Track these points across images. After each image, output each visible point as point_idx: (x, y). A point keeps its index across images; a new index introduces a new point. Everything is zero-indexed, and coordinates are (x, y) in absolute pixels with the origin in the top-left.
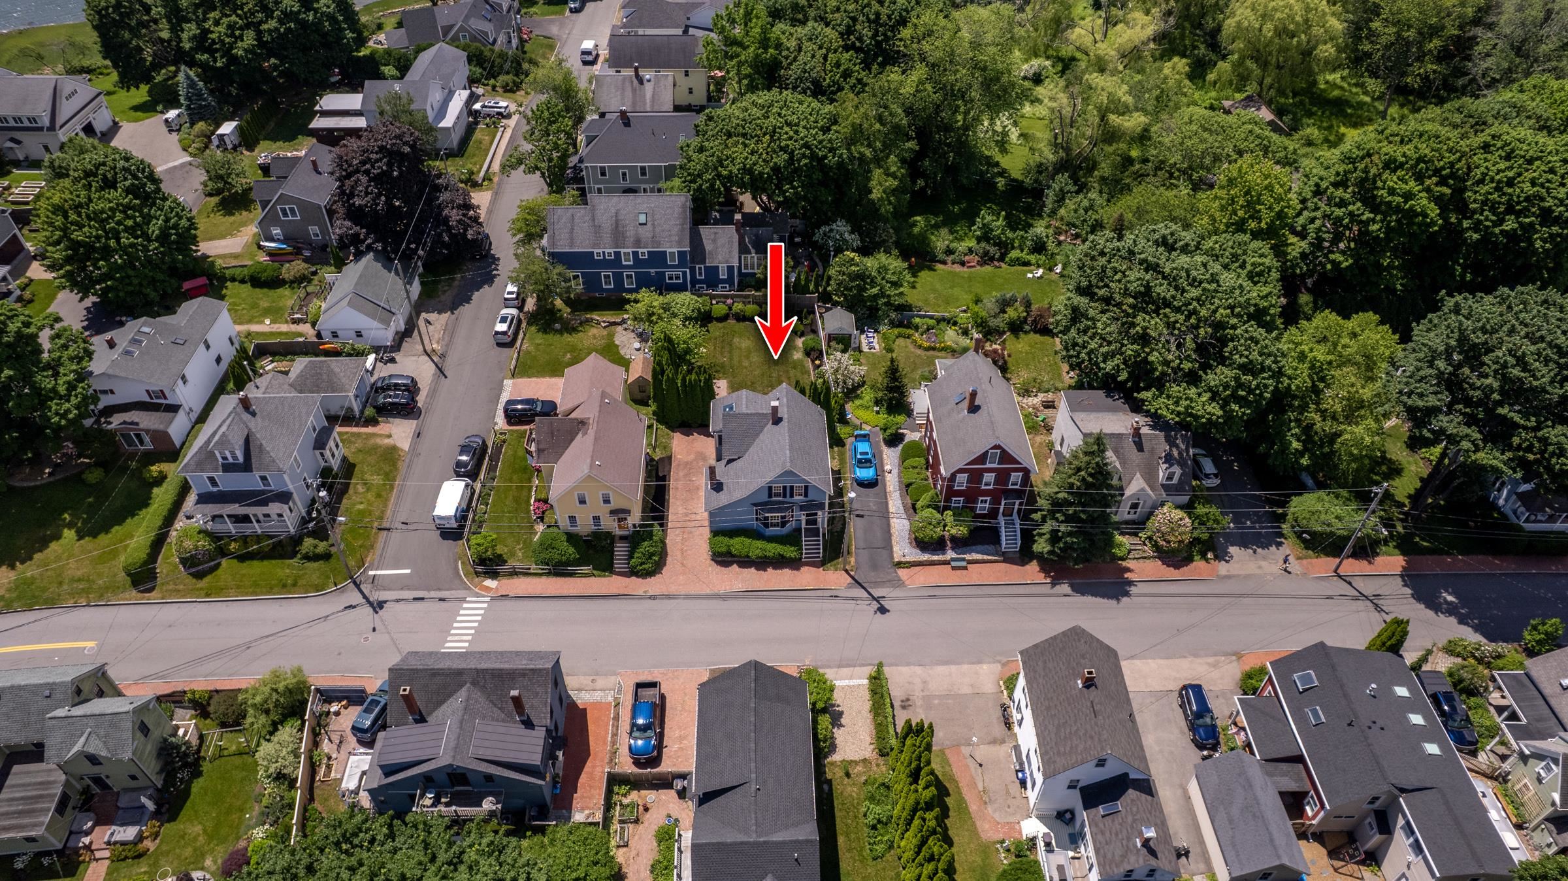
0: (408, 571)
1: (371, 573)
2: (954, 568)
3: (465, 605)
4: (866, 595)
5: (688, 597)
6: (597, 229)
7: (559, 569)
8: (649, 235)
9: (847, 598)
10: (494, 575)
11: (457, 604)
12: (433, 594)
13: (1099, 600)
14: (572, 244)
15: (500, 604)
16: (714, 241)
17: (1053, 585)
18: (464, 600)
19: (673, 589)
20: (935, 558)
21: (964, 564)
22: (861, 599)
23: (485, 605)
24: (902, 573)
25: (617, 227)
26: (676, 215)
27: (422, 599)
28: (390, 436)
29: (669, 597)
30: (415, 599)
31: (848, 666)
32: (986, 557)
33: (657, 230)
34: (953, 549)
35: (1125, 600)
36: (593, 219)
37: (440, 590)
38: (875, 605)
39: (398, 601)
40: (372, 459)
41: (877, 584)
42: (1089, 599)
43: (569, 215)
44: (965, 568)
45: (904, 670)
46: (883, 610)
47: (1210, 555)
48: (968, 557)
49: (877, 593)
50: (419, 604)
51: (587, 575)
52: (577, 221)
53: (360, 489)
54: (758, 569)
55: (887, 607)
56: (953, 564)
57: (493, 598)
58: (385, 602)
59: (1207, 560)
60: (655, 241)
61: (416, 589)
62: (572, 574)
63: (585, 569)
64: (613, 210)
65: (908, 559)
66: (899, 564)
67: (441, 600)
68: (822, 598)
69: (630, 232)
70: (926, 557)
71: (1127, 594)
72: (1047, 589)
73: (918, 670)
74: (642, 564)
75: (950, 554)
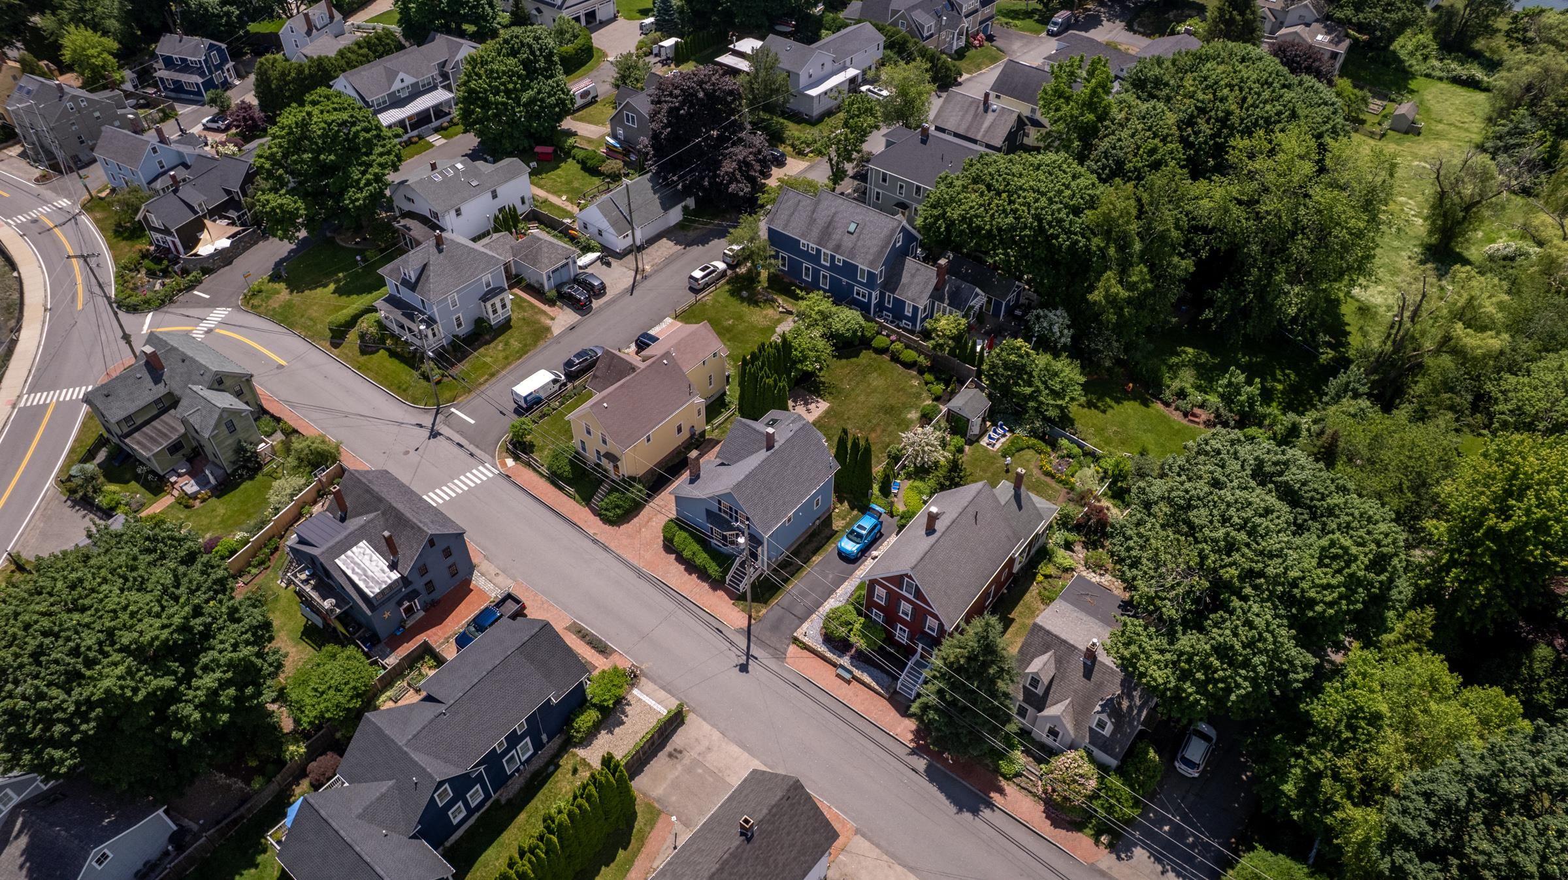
0: (473, 422)
1: (453, 410)
2: (838, 676)
3: (481, 468)
4: (744, 646)
5: (619, 558)
6: (812, 221)
7: (555, 479)
8: (850, 245)
9: (727, 639)
10: (516, 458)
11: (477, 463)
12: (471, 447)
13: (942, 797)
14: (786, 226)
15: (500, 480)
16: (913, 276)
17: (913, 752)
18: (482, 463)
19: (612, 546)
20: (829, 655)
21: (848, 676)
22: (737, 647)
23: (491, 475)
24: (792, 649)
25: (828, 227)
26: (882, 236)
27: (461, 446)
28: (553, 319)
29: (606, 548)
30: (458, 444)
31: (669, 692)
32: (873, 684)
33: (859, 244)
34: (852, 657)
35: (967, 815)
36: (813, 212)
37: (477, 447)
38: (743, 660)
39: (448, 439)
40: (525, 329)
41: (763, 644)
42: (933, 789)
43: (796, 200)
44: (849, 682)
45: (706, 727)
46: (744, 668)
47: (1104, 839)
48: (857, 673)
49: (754, 651)
50: (456, 449)
51: (569, 495)
52: (800, 208)
53: (500, 347)
54: (686, 570)
55: (750, 668)
56: (840, 671)
57: (500, 474)
58: (441, 435)
59: (1097, 842)
60: (852, 253)
61: (465, 438)
62: (561, 489)
63: (572, 491)
64: (833, 210)
65: (805, 640)
66: (796, 640)
67: (472, 455)
68: (709, 625)
69: (836, 236)
70: (822, 649)
71: (975, 812)
72: (902, 752)
73: (716, 735)
74: (606, 510)
75: (845, 661)
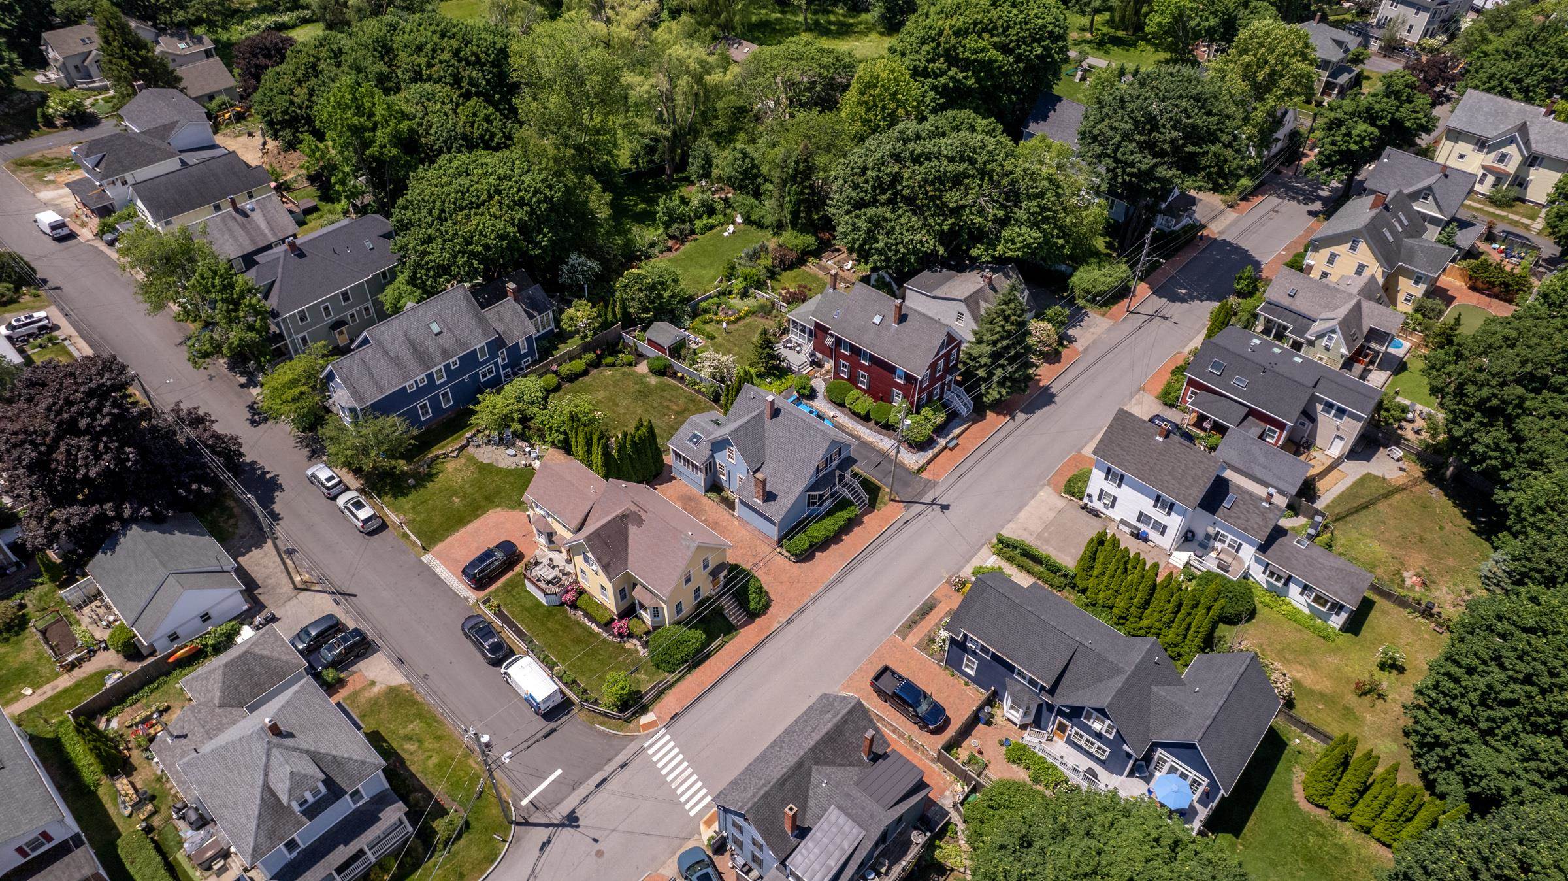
0: (559, 772)
1: (524, 802)
2: (951, 449)
3: (650, 752)
4: (923, 506)
5: (814, 600)
6: (396, 360)
7: (698, 659)
8: (453, 341)
9: (915, 517)
10: (644, 710)
11: (641, 757)
12: (608, 769)
13: (1045, 409)
14: (380, 389)
15: (679, 725)
16: (501, 320)
17: (1013, 418)
18: (642, 750)
20: (936, 450)
21: (954, 442)
22: (924, 511)
23: (668, 737)
24: (925, 475)
25: (415, 349)
26: (464, 309)
27: (605, 780)
28: (373, 683)
29: (799, 612)
30: (597, 786)
31: (972, 557)
32: (963, 428)
33: (456, 332)
34: (939, 436)
35: (1056, 399)
36: (386, 353)
37: (610, 760)
38: (937, 508)
39: (584, 800)
40: (385, 714)
41: (923, 493)
42: (1039, 413)
43: (358, 361)
44: (958, 444)
46: (945, 507)
47: (1065, 343)
48: (953, 436)
49: (928, 498)
50: (608, 787)
51: (720, 647)
52: (370, 363)
53: (411, 747)
54: (836, 543)
55: (945, 503)
56: (949, 447)
57: (667, 727)
58: (573, 812)
59: (1066, 347)
60: (458, 345)
61: (588, 778)
62: (708, 656)
63: (718, 642)
64: (399, 334)
65: (920, 463)
66: (919, 471)
67: (622, 767)
68: (899, 530)
69: (432, 347)
70: (930, 453)
71: (1053, 396)
72: (1013, 424)
74: (759, 602)
75: (942, 442)
